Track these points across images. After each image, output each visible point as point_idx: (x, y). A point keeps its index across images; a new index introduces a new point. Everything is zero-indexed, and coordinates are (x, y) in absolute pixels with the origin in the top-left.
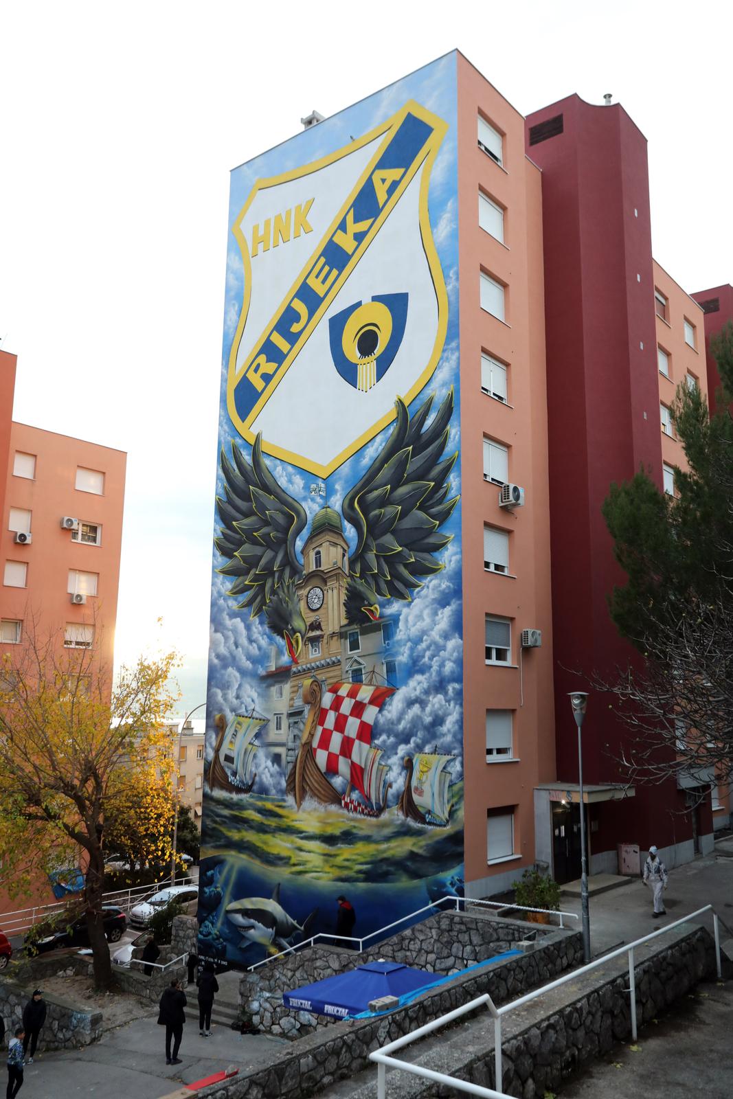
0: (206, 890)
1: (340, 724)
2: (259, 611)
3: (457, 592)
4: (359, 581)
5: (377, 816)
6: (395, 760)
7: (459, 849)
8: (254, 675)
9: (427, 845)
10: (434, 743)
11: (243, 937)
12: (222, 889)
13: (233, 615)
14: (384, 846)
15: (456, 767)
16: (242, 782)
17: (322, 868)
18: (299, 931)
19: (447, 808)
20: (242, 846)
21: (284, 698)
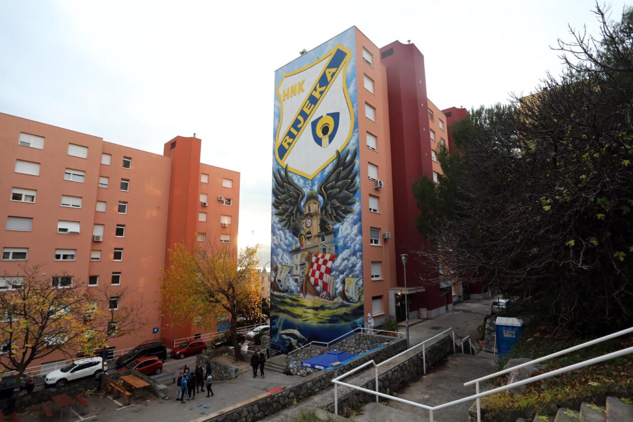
0: (273, 327)
1: (319, 268)
2: (289, 228)
3: (360, 220)
4: (324, 216)
5: (333, 300)
6: (338, 280)
7: (362, 311)
8: (287, 251)
9: (351, 310)
10: (353, 274)
11: (286, 343)
12: (278, 326)
13: (279, 230)
14: (335, 311)
15: (361, 282)
16: (284, 289)
17: (313, 319)
18: (306, 341)
19: (358, 297)
20: (285, 312)
21: (298, 259)
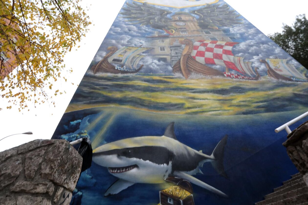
1: (209, 50)
11: (117, 180)
12: (90, 134)
14: (271, 92)
15: (294, 62)
16: (130, 69)
17: (221, 107)
18: (209, 161)
19: (303, 75)
21: (165, 42)
